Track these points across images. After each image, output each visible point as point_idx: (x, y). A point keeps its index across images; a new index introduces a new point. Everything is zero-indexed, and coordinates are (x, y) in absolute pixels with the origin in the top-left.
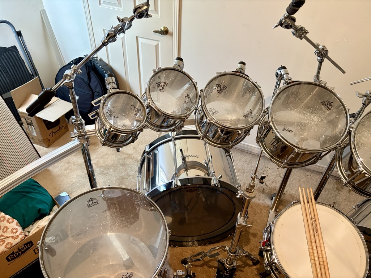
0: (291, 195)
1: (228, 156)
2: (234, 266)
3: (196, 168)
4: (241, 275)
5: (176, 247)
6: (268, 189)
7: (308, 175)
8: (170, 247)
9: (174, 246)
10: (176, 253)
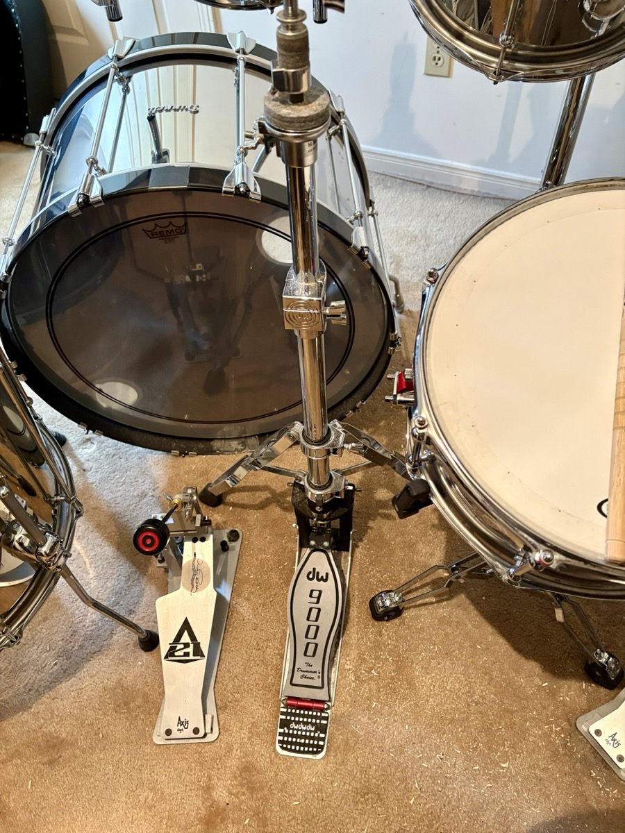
2: (338, 494)
4: (385, 529)
5: (187, 454)
8: (170, 456)
9: (184, 453)
10: (186, 473)
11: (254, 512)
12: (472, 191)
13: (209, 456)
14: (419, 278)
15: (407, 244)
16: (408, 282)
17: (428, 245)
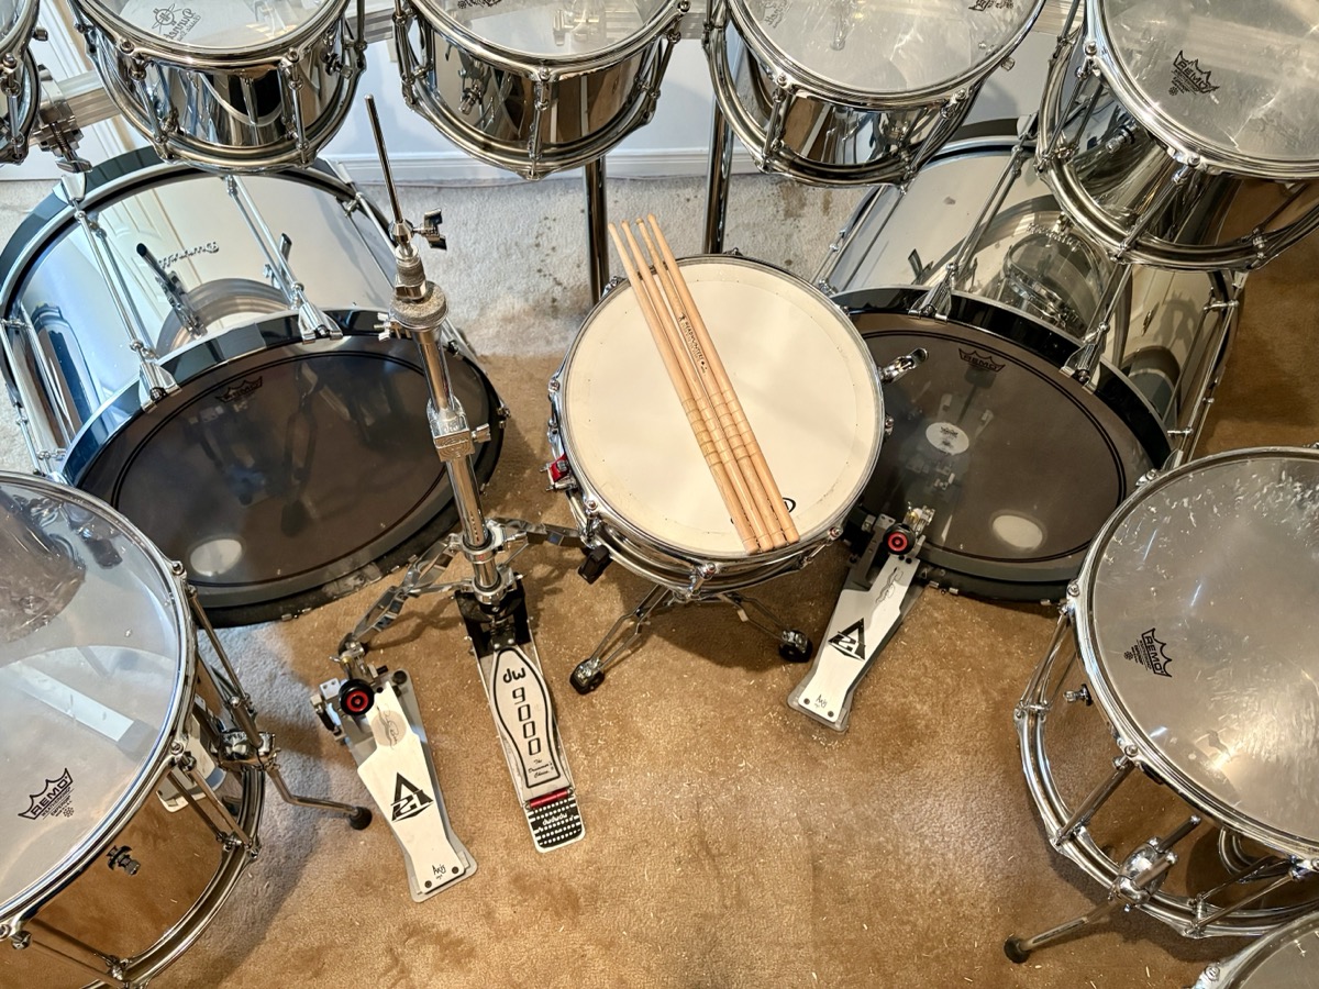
1: (354, 209)
2: (510, 587)
5: (301, 613)
6: (569, 294)
7: (688, 200)
8: (280, 623)
9: (296, 613)
10: (310, 634)
11: (410, 645)
12: (494, 180)
13: (327, 606)
14: (477, 312)
15: (445, 272)
16: (466, 321)
17: (470, 267)
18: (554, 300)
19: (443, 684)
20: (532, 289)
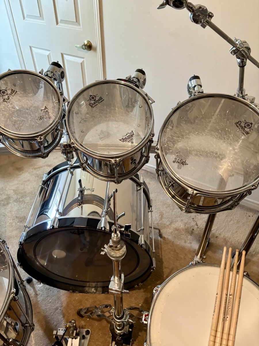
0: (225, 239)
1: (139, 190)
2: (126, 332)
3: (94, 203)
5: (75, 292)
6: (198, 230)
7: (249, 216)
8: (69, 292)
9: (74, 291)
10: (74, 300)
11: (96, 322)
13: (83, 294)
14: (169, 223)
15: (166, 207)
16: (165, 224)
17: (174, 209)
18: (193, 230)
19: (98, 343)
20: (188, 223)
